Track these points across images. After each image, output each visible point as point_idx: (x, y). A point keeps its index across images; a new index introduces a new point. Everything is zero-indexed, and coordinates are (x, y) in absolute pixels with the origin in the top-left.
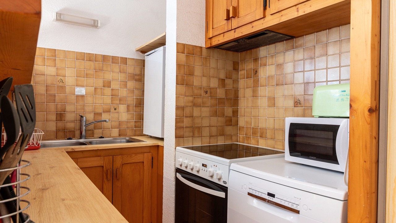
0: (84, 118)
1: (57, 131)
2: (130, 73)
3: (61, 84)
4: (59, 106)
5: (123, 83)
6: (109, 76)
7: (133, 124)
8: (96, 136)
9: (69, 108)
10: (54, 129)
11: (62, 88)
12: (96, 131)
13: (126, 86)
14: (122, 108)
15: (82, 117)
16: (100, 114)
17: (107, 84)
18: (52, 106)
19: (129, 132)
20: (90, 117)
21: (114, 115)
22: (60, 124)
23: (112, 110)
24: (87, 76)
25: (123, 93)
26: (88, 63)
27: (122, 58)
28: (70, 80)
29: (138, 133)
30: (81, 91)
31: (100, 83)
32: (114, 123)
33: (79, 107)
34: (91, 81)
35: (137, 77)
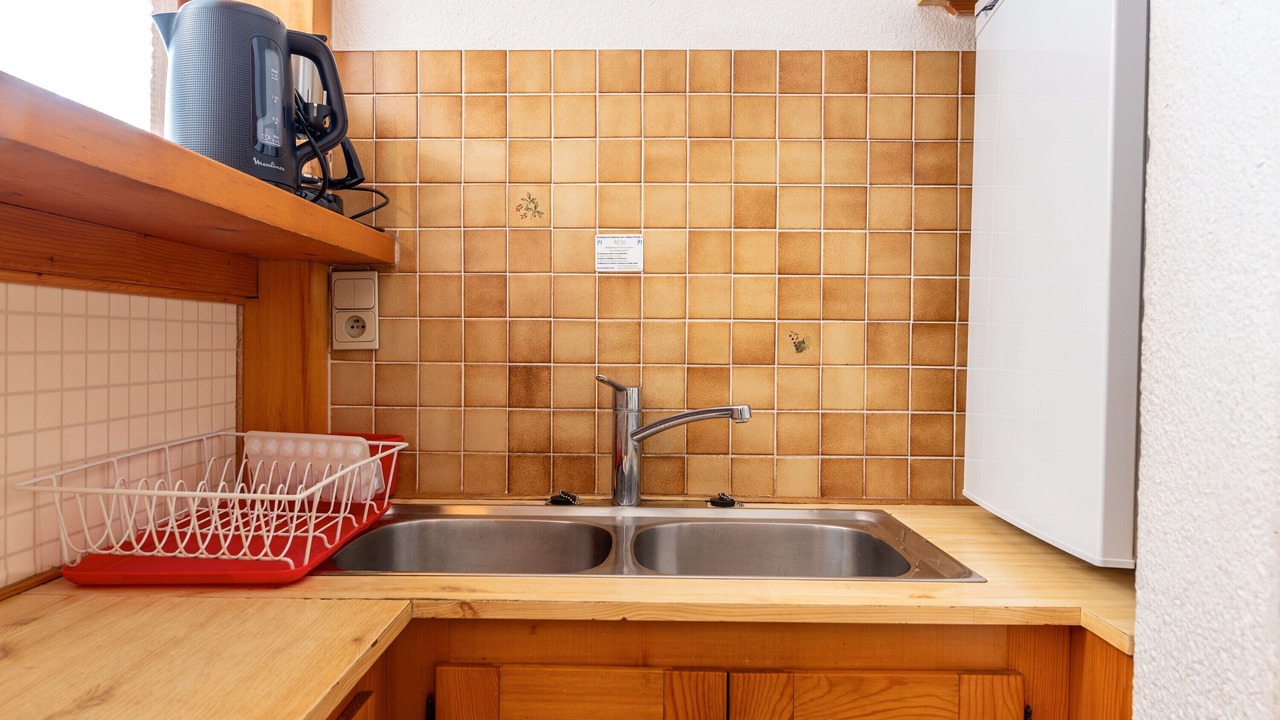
0: (633, 393)
1: (516, 454)
2: (884, 140)
3: (529, 222)
4: (522, 333)
5: (843, 197)
6: (764, 164)
7: (899, 432)
8: (698, 488)
9: (568, 341)
10: (500, 444)
11: (538, 238)
12: (698, 464)
13: (859, 213)
14: (840, 340)
15: (618, 389)
16: (720, 374)
17: (757, 210)
18: (490, 330)
19: (879, 479)
20: (668, 389)
21: (792, 382)
22: (528, 422)
23: (785, 351)
24: (650, 173)
25: (845, 253)
26: (657, 105)
27: (837, 56)
28: (569, 204)
29: (930, 485)
30: (622, 252)
31: (716, 205)
32: (789, 425)
33: (613, 337)
34: (669, 198)
35: (927, 160)
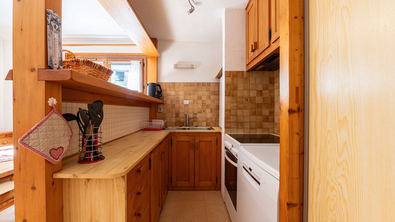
0: (188, 116)
1: (176, 122)
2: (212, 91)
3: (177, 99)
4: (177, 110)
5: (208, 97)
6: (200, 93)
7: (214, 120)
8: (194, 125)
9: (181, 111)
10: (175, 121)
11: (178, 101)
12: (194, 123)
13: (210, 98)
14: (208, 111)
15: (186, 116)
16: (196, 114)
17: (200, 98)
18: (174, 110)
19: (212, 124)
20: (191, 115)
21: (203, 115)
22: (177, 119)
23: (203, 112)
24: (189, 94)
25: (208, 102)
26: (190, 88)
27: (207, 83)
28: (181, 97)
29: (217, 125)
30: (186, 102)
31: (196, 97)
32: (203, 119)
33: (186, 110)
34: (191, 97)
35: (217, 93)
